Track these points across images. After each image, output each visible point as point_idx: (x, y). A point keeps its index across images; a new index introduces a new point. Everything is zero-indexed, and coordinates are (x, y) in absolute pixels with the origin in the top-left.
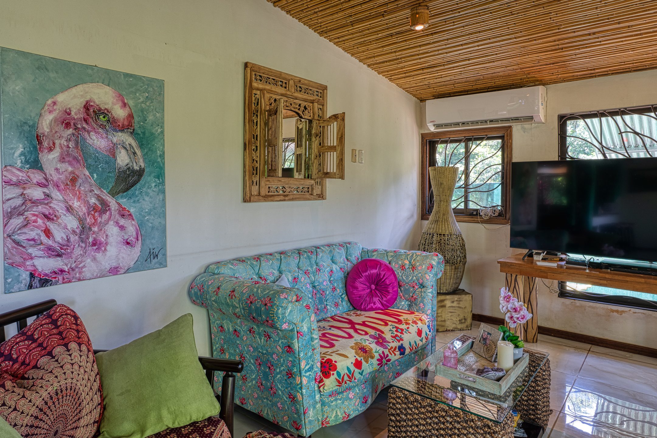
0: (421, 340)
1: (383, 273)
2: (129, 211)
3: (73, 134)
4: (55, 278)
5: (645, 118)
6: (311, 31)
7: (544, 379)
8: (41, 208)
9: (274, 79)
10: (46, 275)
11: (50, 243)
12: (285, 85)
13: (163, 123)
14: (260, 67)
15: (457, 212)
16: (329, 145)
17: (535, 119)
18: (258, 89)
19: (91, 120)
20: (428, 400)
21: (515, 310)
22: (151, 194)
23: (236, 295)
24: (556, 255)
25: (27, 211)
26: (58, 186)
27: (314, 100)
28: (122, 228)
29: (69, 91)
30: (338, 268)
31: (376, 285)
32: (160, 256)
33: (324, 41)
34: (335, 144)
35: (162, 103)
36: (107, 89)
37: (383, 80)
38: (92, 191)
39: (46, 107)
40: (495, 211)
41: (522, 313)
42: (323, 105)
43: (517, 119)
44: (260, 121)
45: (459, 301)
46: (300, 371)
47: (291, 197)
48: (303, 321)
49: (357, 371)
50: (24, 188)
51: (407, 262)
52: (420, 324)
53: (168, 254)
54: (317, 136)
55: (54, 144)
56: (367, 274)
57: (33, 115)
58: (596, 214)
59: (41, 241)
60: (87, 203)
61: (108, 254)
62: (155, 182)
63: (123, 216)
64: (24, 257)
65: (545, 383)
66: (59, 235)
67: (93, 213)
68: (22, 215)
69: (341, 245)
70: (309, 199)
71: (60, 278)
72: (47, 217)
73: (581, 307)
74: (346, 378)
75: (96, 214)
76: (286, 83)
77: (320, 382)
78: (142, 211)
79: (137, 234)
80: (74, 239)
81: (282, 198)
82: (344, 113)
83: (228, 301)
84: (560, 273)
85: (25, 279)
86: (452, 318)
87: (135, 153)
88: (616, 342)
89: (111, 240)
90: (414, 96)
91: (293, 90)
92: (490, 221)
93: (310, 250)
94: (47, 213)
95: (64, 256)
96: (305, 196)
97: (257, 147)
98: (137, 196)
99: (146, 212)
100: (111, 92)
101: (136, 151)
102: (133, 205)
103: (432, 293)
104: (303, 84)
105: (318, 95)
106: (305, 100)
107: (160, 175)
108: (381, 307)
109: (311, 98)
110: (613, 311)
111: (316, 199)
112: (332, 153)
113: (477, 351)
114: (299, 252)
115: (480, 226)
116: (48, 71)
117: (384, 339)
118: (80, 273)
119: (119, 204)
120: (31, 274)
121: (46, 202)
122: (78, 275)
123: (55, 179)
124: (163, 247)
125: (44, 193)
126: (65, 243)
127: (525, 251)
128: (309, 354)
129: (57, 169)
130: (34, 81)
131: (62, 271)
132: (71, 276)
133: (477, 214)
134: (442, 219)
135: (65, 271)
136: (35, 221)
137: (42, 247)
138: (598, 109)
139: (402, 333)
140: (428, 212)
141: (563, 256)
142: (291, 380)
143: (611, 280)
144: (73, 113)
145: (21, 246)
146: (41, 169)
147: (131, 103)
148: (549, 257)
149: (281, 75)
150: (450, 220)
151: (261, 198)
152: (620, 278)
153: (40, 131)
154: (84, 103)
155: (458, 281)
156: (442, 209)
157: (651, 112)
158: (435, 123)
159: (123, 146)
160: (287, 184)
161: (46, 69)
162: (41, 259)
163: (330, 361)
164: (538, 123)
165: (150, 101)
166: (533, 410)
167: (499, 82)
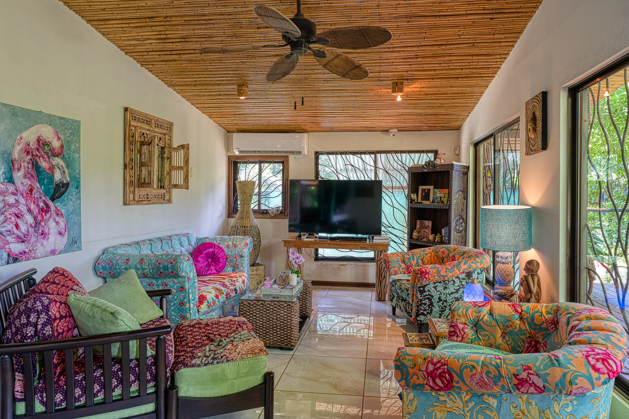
0: (245, 287)
1: (216, 251)
2: (61, 212)
3: (31, 159)
4: (21, 257)
5: (355, 157)
6: (163, 83)
7: (310, 292)
8: (14, 210)
9: (142, 119)
10: (16, 255)
11: (19, 233)
12: (148, 123)
13: (80, 151)
14: (135, 111)
15: (255, 212)
16: (178, 165)
17: (302, 153)
18: (134, 126)
19: (41, 149)
20: (261, 302)
21: (297, 258)
22: (73, 200)
23: (145, 262)
24: (314, 235)
25: (6, 211)
26: (23, 195)
27: (166, 133)
28: (57, 223)
29: (29, 129)
30: (185, 250)
31: (212, 259)
32: (78, 243)
33: (170, 90)
34: (182, 165)
35: (79, 136)
36: (50, 128)
37: (205, 117)
38: (41, 198)
39: (17, 141)
40: (278, 210)
41: (300, 259)
42: (171, 137)
43: (292, 152)
44: (135, 149)
45: (257, 270)
46: (189, 301)
47: (152, 202)
48: (191, 272)
49: (217, 300)
50: (4, 196)
51: (231, 243)
52: (243, 277)
53: (82, 241)
54: (168, 159)
55: (21, 166)
56: (206, 252)
57: (10, 146)
58: (335, 213)
59: (13, 232)
60: (38, 205)
61: (50, 240)
62: (75, 191)
63: (58, 215)
64: (5, 242)
65: (310, 294)
66: (23, 228)
67: (41, 212)
68: (3, 214)
69: (184, 235)
70: (162, 203)
71: (24, 257)
72: (17, 216)
73: (326, 265)
74: (212, 304)
75: (43, 214)
76: (149, 121)
77: (198, 307)
78: (68, 211)
79: (65, 228)
80: (31, 230)
81: (147, 202)
82: (188, 144)
83: (138, 266)
84: (316, 244)
85: (5, 258)
86: (253, 282)
87: (64, 172)
88: (342, 282)
89: (51, 231)
90: (224, 128)
91: (154, 127)
92: (275, 217)
93: (167, 238)
94: (17, 213)
95: (26, 242)
96: (160, 201)
97: (132, 167)
98: (65, 201)
99: (70, 212)
100: (51, 130)
101: (65, 170)
102: (63, 207)
103: (247, 260)
104: (159, 122)
105: (167, 129)
106: (161, 133)
107: (78, 187)
108: (216, 272)
109: (164, 132)
110: (341, 265)
111: (167, 203)
112: (180, 171)
113: (278, 283)
114: (161, 239)
115: (269, 220)
116: (18, 116)
117: (226, 285)
118: (35, 254)
119: (55, 206)
120: (8, 254)
121: (16, 205)
122: (33, 255)
123: (21, 190)
124: (80, 237)
125: (15, 199)
126: (26, 233)
127: (297, 234)
128: (194, 291)
129: (22, 183)
130: (10, 123)
131: (25, 252)
132: (30, 256)
133: (267, 213)
134: (245, 216)
135: (26, 252)
136: (11, 219)
137: (14, 236)
138: (335, 150)
139: (234, 282)
140: (233, 212)
141: (317, 236)
142: (183, 307)
143: (339, 245)
144: (31, 145)
145: (3, 235)
146: (13, 183)
147: (62, 137)
148: (309, 236)
149: (147, 116)
150: (251, 216)
151: (135, 202)
152: (343, 243)
153: (14, 157)
154: (37, 138)
155: (256, 257)
156: (245, 209)
157: (358, 154)
158: (239, 150)
159: (58, 167)
160: (150, 193)
161: (17, 115)
162: (14, 244)
163: (202, 296)
164: (304, 155)
165: (73, 136)
166: (305, 309)
167: (282, 128)
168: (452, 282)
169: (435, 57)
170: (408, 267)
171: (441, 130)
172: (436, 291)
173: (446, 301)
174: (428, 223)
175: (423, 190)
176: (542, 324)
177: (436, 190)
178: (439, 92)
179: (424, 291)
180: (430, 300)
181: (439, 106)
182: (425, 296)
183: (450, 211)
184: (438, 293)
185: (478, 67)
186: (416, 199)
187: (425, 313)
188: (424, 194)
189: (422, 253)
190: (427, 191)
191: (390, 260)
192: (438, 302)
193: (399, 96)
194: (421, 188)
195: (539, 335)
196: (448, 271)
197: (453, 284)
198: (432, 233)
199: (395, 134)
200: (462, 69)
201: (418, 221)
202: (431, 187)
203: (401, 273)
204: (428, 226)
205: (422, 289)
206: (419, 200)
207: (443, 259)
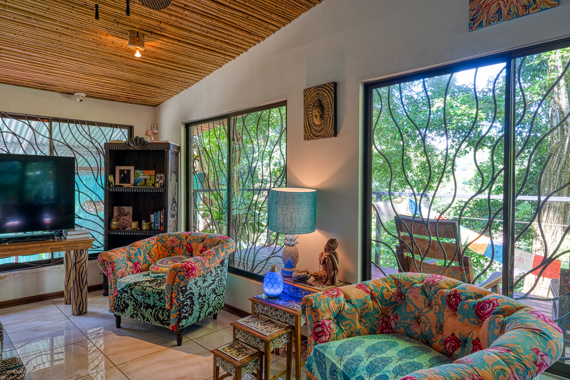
5: (20, 124)
157: (25, 119)
168: (210, 274)
169: (203, 16)
170: (136, 265)
171: (137, 104)
172: (196, 287)
173: (205, 296)
174: (129, 210)
175: (122, 172)
176: (391, 298)
177: (138, 171)
178: (173, 60)
179: (186, 290)
180: (191, 298)
181: (159, 76)
182: (186, 296)
183: (165, 195)
184: (199, 288)
185: (232, 43)
186: (113, 181)
187: (187, 315)
188: (122, 175)
189: (147, 245)
190: (126, 172)
191: (114, 261)
192: (198, 299)
193: (138, 51)
194: (118, 168)
195: (389, 310)
196: (211, 262)
197: (211, 275)
198: (134, 220)
199: (83, 99)
200: (216, 39)
201: (116, 208)
202: (132, 168)
203: (129, 274)
204: (129, 213)
205: (184, 288)
206: (117, 183)
207: (173, 248)
